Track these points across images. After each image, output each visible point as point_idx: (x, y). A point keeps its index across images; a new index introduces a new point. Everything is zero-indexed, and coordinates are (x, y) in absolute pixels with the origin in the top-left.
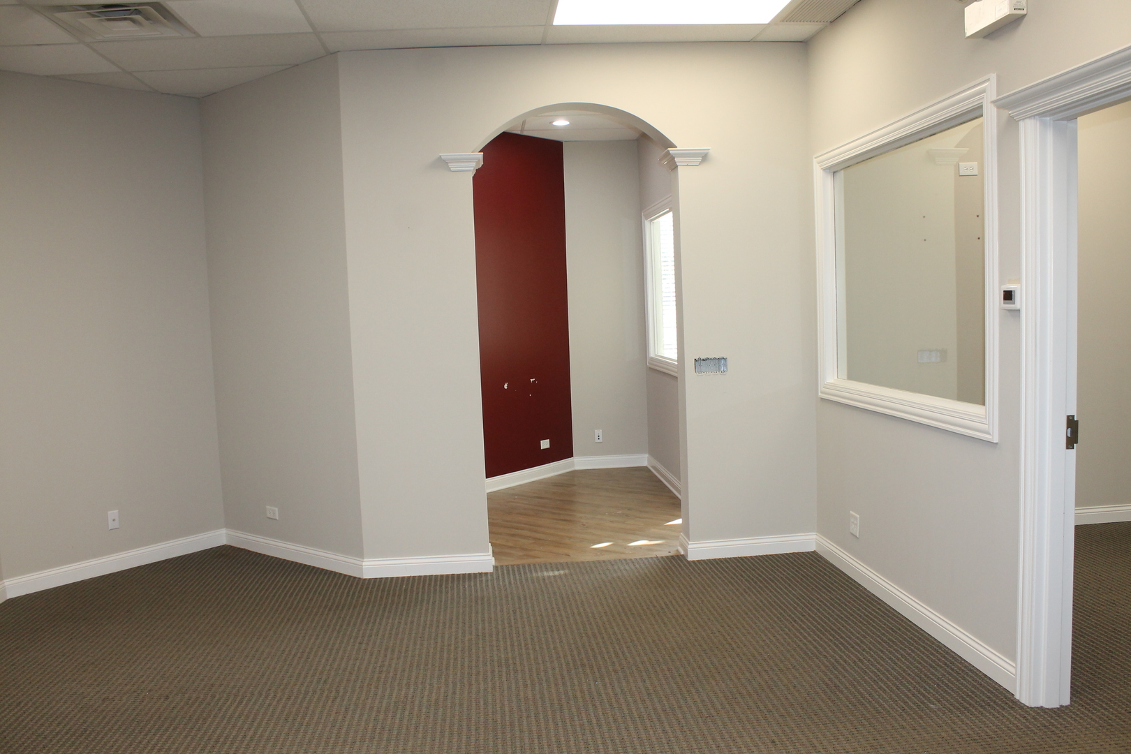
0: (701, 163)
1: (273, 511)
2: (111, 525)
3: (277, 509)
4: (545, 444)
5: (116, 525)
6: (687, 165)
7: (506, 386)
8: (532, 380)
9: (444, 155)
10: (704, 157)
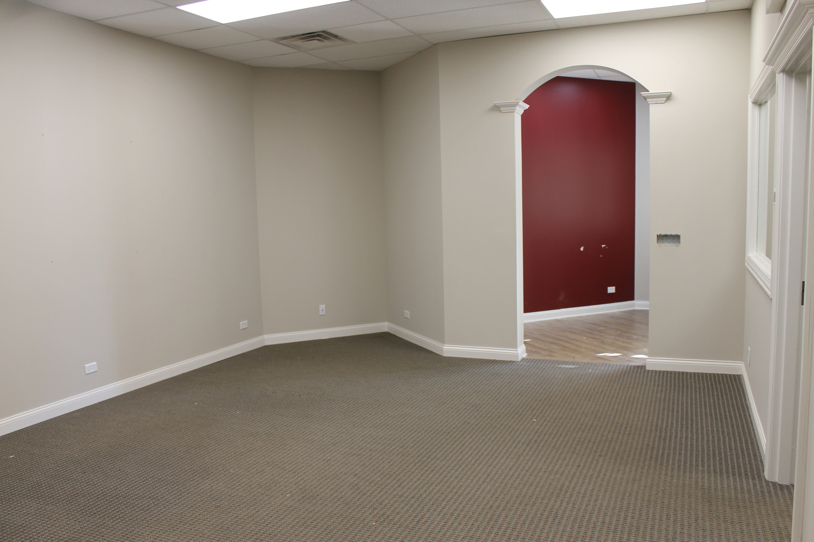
0: (666, 101)
1: (407, 313)
2: (321, 313)
3: (409, 312)
4: (611, 290)
5: (323, 313)
6: (656, 103)
7: (582, 249)
8: (603, 246)
9: (498, 102)
10: (668, 97)
